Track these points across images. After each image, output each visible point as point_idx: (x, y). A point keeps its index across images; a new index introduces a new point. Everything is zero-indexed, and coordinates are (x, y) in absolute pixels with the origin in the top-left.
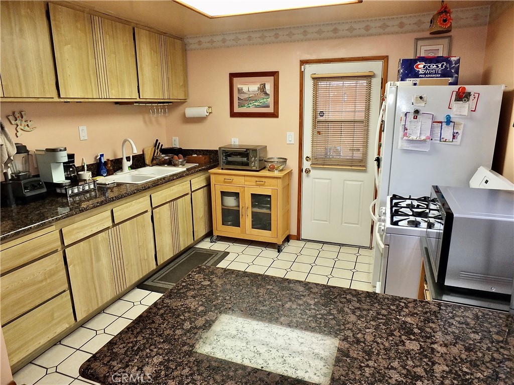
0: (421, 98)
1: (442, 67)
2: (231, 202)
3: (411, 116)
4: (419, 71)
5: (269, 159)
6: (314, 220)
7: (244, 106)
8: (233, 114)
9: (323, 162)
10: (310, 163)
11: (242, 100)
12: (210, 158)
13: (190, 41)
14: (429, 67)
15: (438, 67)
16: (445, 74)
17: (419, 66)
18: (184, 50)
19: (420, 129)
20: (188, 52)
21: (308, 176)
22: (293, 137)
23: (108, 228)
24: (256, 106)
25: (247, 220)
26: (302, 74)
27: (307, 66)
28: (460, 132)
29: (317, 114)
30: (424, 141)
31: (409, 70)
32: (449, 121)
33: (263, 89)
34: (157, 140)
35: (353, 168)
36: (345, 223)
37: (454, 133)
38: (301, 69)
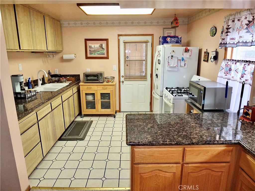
0: (173, 51)
1: (176, 40)
2: (90, 98)
3: (170, 58)
4: (168, 41)
5: (106, 77)
6: (127, 103)
7: (92, 54)
8: (87, 58)
9: (129, 78)
10: (124, 78)
11: (91, 51)
12: (76, 79)
13: (64, 23)
14: (172, 39)
15: (174, 40)
16: (177, 42)
17: (168, 39)
18: (61, 27)
19: (173, 63)
20: (63, 28)
21: (123, 84)
22: (116, 67)
23: (50, 112)
24: (98, 54)
25: (98, 105)
26: (119, 40)
27: (121, 37)
28: (187, 63)
29: (126, 57)
30: (175, 67)
31: (164, 40)
32: (183, 60)
33: (101, 46)
34: (49, 71)
35: (142, 79)
36: (139, 102)
37: (185, 64)
38: (118, 38)
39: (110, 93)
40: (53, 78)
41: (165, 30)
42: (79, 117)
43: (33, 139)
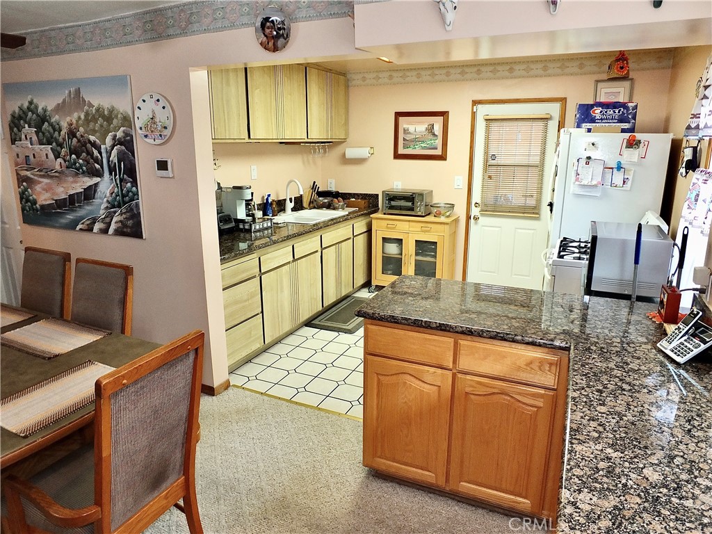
0: (593, 144)
1: (619, 112)
2: (392, 249)
3: (583, 162)
5: (435, 204)
6: (482, 271)
7: (410, 147)
8: (397, 156)
9: (494, 208)
10: (479, 209)
11: (408, 140)
12: (369, 203)
13: (353, 76)
14: (606, 112)
15: (615, 112)
16: (622, 120)
17: (596, 112)
18: (347, 87)
19: (591, 175)
20: (350, 89)
21: (476, 223)
22: (462, 182)
23: (289, 263)
24: (423, 148)
25: (409, 267)
26: (474, 114)
27: (480, 106)
28: (630, 178)
29: (489, 158)
30: (595, 186)
31: (586, 115)
32: (619, 168)
33: (431, 129)
34: (314, 182)
35: (525, 215)
36: (515, 275)
37: (624, 179)
38: (473, 109)
39: (436, 243)
40: (321, 199)
41: (600, 85)
42: (366, 290)
43: (247, 303)
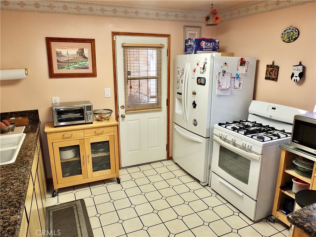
3: (221, 74)
4: (203, 47)
6: (130, 151)
7: (64, 68)
8: (52, 75)
10: (124, 110)
11: (61, 62)
12: (30, 119)
14: (207, 44)
15: (211, 45)
16: (214, 49)
17: (203, 44)
21: (123, 120)
22: (110, 92)
24: (76, 68)
25: (87, 166)
26: (114, 42)
27: (118, 37)
28: (242, 83)
30: (228, 89)
31: (198, 45)
32: (238, 77)
33: (81, 53)
36: (151, 148)
38: (113, 38)
39: (108, 141)
41: (187, 29)
